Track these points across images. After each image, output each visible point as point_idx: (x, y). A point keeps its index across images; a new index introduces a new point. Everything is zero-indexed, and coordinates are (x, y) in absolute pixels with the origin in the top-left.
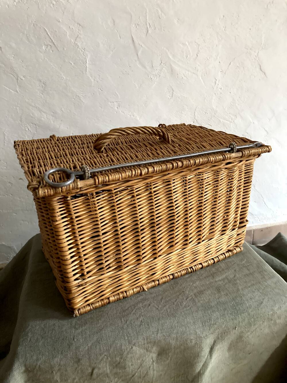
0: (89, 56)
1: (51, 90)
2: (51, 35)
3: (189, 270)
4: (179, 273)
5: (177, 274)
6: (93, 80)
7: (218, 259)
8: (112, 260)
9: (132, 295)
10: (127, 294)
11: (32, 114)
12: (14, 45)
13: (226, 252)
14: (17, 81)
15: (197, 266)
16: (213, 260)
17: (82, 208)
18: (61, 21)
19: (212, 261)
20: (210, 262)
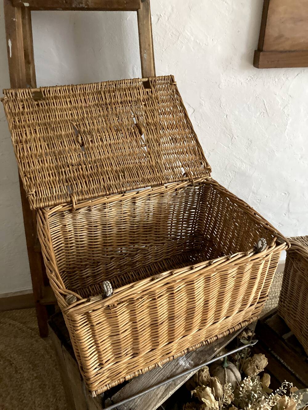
0: (291, 120)
1: (254, 146)
2: (267, 105)
3: (204, 343)
4: (194, 348)
5: (192, 348)
6: (287, 138)
7: (234, 329)
8: (130, 349)
9: (147, 372)
10: (143, 371)
11: (236, 164)
12: (237, 113)
13: (243, 322)
14: (232, 140)
15: (212, 339)
16: (228, 331)
17: (103, 316)
18: (277, 94)
19: (228, 333)
20: (225, 334)
